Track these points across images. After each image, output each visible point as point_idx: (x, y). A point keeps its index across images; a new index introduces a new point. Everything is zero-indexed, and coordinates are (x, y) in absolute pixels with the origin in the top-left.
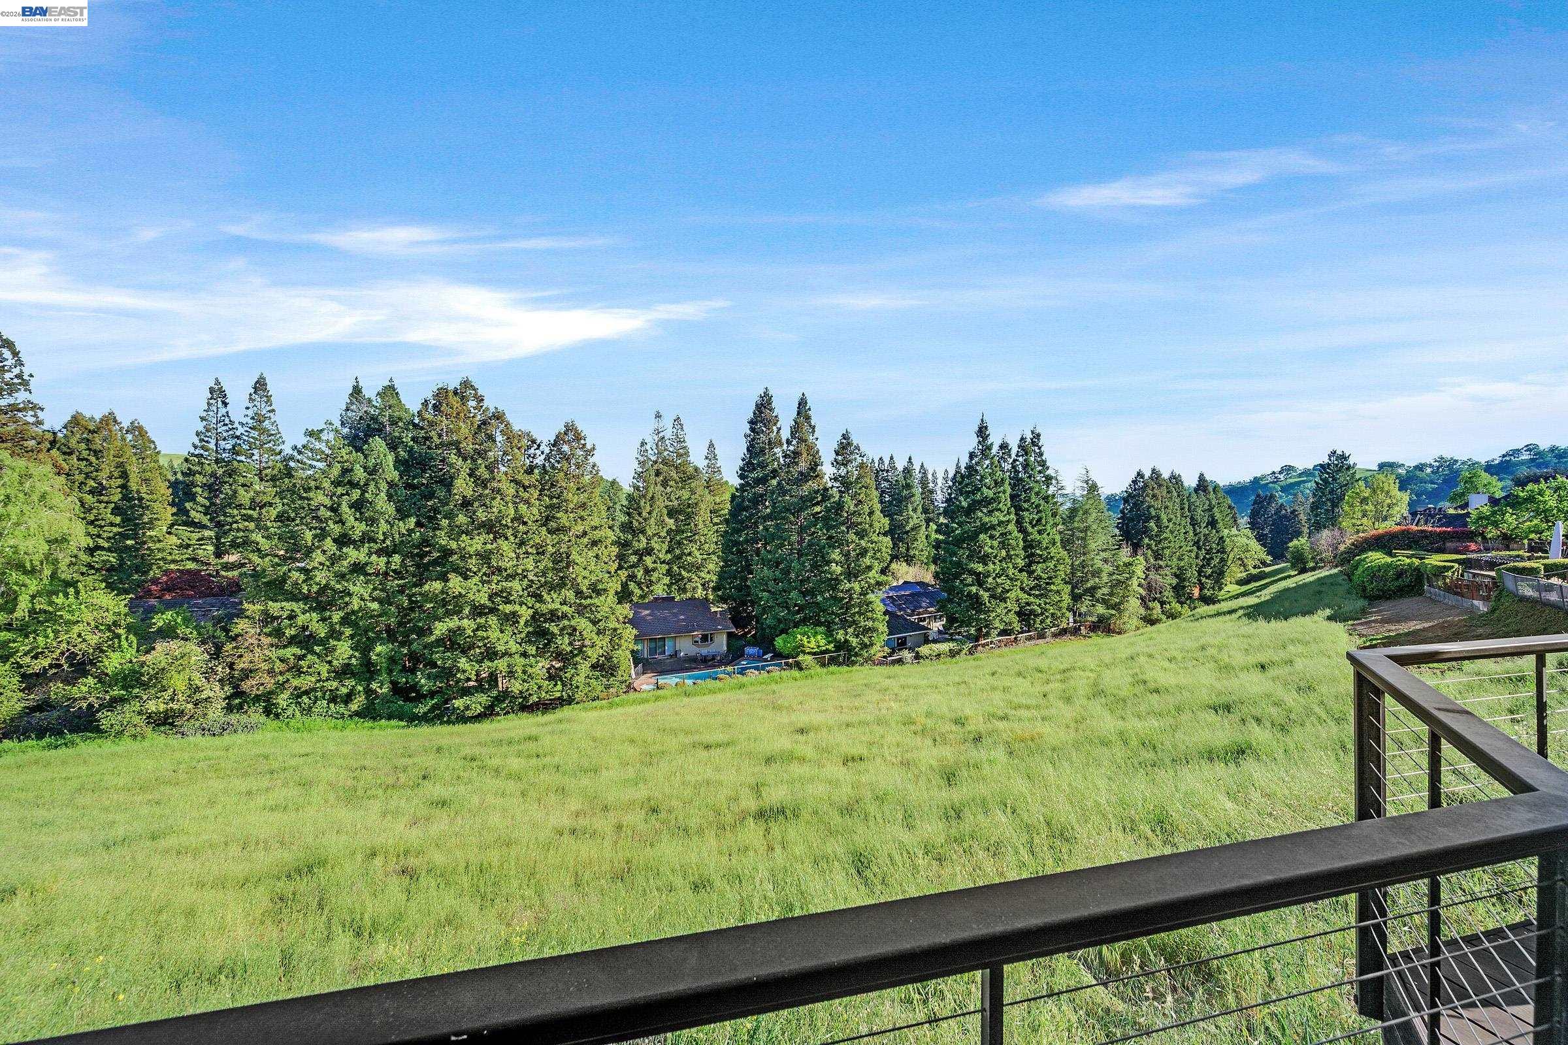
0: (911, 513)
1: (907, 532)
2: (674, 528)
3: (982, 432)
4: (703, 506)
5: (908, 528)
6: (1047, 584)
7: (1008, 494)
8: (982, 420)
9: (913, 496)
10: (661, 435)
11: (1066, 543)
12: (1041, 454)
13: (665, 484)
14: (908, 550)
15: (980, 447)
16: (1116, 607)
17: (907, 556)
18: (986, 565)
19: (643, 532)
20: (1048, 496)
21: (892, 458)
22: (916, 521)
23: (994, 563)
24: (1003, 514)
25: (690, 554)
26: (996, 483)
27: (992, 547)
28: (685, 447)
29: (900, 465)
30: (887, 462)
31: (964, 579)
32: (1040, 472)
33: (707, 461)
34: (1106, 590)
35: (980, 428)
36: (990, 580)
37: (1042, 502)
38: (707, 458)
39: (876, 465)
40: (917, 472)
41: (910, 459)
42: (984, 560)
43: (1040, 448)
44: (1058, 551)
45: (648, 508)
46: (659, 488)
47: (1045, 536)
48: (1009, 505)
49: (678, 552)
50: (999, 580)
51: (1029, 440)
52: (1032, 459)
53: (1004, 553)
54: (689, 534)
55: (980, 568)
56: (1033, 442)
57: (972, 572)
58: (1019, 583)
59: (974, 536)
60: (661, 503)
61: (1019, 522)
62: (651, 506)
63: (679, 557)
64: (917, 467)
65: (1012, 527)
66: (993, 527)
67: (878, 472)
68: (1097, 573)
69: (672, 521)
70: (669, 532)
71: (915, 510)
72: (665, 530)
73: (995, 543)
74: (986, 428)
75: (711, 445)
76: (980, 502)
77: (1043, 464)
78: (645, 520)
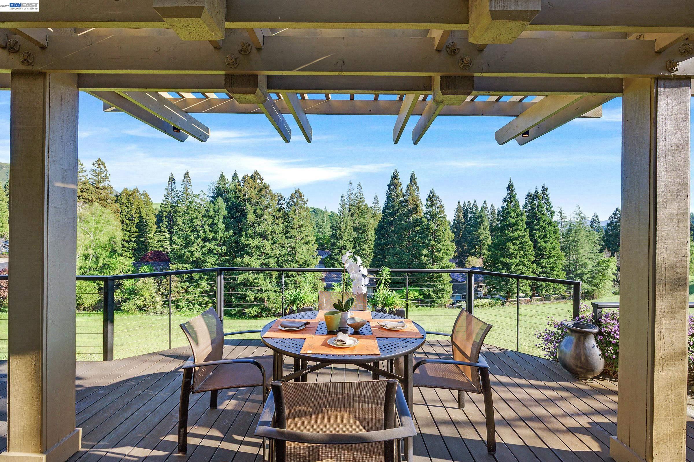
0: (483, 231)
1: (480, 241)
2: (356, 236)
3: (510, 188)
4: (370, 226)
5: (480, 239)
6: (551, 270)
7: (524, 222)
8: (510, 182)
9: (484, 221)
10: (351, 192)
11: (564, 249)
12: (547, 200)
13: (352, 215)
14: (481, 250)
15: (509, 196)
16: (597, 285)
17: (481, 253)
18: (512, 259)
19: (342, 238)
20: (551, 223)
21: (475, 202)
22: (485, 235)
23: (516, 258)
24: (522, 231)
25: (364, 249)
26: (518, 215)
27: (514, 250)
28: (362, 198)
29: (480, 206)
30: (472, 203)
31: (498, 266)
32: (546, 209)
33: (374, 204)
34: (589, 276)
35: (509, 186)
36: (513, 267)
37: (547, 226)
38: (374, 203)
39: (467, 205)
40: (489, 209)
41: (485, 202)
42: (510, 256)
43: (547, 196)
44: (558, 252)
45: (344, 227)
46: (350, 217)
47: (549, 244)
48: (525, 227)
49: (358, 248)
50: (518, 268)
51: (540, 192)
52: (543, 202)
53: (522, 253)
54: (364, 240)
55: (507, 260)
56: (543, 193)
57: (502, 263)
58: (531, 269)
59: (504, 244)
60: (350, 224)
61: (532, 236)
62: (346, 226)
63: (359, 251)
64: (489, 206)
65: (527, 239)
66: (515, 239)
67: (467, 209)
68: (584, 266)
69: (355, 233)
70: (354, 238)
71: (485, 229)
72: (352, 237)
73: (516, 247)
74: (513, 186)
75: (376, 197)
76: (507, 225)
77: (549, 205)
78: (343, 232)
